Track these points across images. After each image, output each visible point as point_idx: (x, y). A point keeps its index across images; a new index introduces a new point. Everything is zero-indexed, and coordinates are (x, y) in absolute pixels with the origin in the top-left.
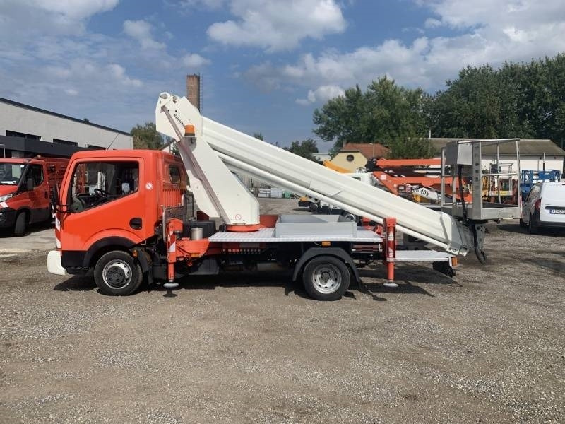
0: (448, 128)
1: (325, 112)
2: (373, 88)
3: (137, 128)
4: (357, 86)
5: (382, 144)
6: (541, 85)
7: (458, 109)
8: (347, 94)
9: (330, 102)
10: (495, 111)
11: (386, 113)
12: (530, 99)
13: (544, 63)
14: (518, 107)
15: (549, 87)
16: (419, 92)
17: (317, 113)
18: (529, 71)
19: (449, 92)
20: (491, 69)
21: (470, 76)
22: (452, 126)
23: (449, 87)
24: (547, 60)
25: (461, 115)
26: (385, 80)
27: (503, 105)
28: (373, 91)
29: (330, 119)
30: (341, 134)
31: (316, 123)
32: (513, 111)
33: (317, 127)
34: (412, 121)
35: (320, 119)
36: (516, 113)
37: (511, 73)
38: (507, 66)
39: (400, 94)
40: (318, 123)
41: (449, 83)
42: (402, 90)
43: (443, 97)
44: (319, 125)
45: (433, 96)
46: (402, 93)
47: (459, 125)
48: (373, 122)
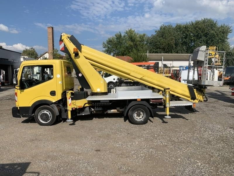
0: (156, 50)
1: (107, 43)
2: (126, 33)
3: (25, 50)
4: (120, 33)
5: (130, 56)
6: (190, 33)
7: (159, 42)
8: (116, 36)
9: (109, 39)
10: (173, 42)
11: (132, 44)
12: (186, 38)
13: (191, 23)
14: (182, 41)
15: (193, 33)
16: (144, 35)
17: (104, 43)
18: (185, 27)
19: (156, 35)
20: (172, 26)
21: (164, 29)
22: (157, 49)
23: (156, 33)
24: (192, 23)
25: (160, 44)
26: (131, 30)
27: (176, 40)
28: (126, 34)
29: (109, 46)
30: (114, 52)
31: (103, 47)
32: (180, 43)
33: (104, 49)
34: (142, 47)
35: (105, 46)
36: (181, 43)
37: (179, 28)
38: (178, 25)
39: (137, 36)
40: (104, 47)
41: (156, 32)
42: (138, 34)
43: (154, 37)
44: (105, 48)
45: (150, 37)
46: (138, 35)
47: (160, 48)
48: (127, 47)
